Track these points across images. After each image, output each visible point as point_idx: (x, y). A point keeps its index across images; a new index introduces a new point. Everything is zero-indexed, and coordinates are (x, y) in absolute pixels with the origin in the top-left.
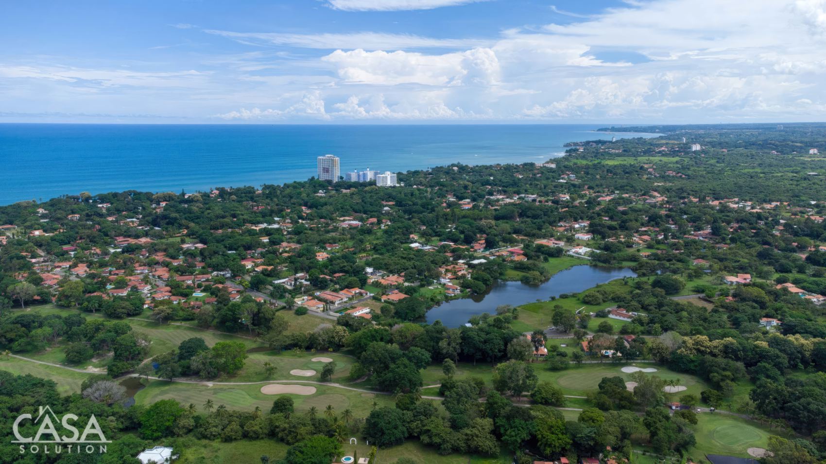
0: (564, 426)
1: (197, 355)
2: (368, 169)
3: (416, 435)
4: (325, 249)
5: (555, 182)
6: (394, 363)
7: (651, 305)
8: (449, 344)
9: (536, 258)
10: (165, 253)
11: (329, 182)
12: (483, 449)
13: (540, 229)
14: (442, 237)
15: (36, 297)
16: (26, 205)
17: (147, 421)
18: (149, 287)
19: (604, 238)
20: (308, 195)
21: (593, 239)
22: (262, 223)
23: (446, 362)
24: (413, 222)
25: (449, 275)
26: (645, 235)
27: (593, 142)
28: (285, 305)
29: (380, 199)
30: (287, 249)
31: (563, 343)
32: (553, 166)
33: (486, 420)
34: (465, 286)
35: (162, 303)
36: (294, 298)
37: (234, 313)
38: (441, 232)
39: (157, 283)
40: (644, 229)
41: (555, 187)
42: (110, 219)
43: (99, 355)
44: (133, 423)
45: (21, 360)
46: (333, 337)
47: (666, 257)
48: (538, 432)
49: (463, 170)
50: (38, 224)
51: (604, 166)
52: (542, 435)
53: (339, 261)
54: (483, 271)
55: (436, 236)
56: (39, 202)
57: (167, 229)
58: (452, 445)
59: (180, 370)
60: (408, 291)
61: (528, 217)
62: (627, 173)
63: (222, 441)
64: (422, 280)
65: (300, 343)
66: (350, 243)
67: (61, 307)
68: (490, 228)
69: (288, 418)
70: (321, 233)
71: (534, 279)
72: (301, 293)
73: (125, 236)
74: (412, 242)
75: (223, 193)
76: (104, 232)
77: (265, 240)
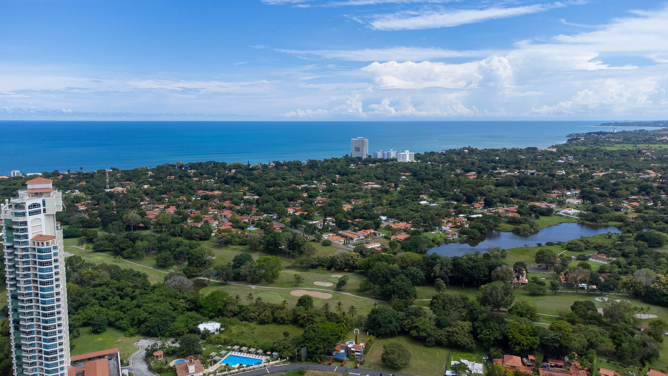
0: (532, 329)
1: (246, 264)
2: (392, 150)
3: (407, 330)
4: (351, 203)
5: (554, 161)
6: (394, 278)
7: (632, 253)
8: (441, 269)
9: (528, 215)
10: (230, 202)
11: (360, 159)
12: (461, 343)
13: (534, 193)
14: (447, 198)
15: (141, 225)
16: (140, 169)
17: (206, 304)
18: (217, 222)
19: (593, 203)
20: (342, 167)
21: (583, 203)
22: (303, 184)
23: (438, 281)
24: (424, 186)
25: (450, 224)
26: (634, 202)
27: (594, 133)
28: (315, 238)
29: (399, 170)
30: (321, 202)
31: (543, 277)
32: (554, 150)
33: (466, 323)
34: (463, 232)
35: (225, 231)
36: (322, 234)
37: (275, 240)
38: (446, 193)
39: (223, 220)
40: (633, 197)
41: (553, 165)
42: (195, 179)
43: (178, 264)
44: (196, 306)
45: (128, 263)
46: (349, 260)
47: (653, 219)
48: (510, 334)
49: (473, 152)
50: (147, 181)
51: (602, 151)
52: (513, 336)
53: (359, 210)
54: (481, 222)
55: (442, 197)
56: (149, 168)
57: (234, 186)
58: (436, 339)
59: (232, 275)
60: (413, 233)
61: (525, 185)
62: (624, 156)
63: (258, 324)
64: (426, 226)
65: (323, 264)
66: (370, 200)
67: (157, 232)
68: (490, 192)
69: (308, 310)
70: (348, 191)
71: (524, 230)
72: (328, 231)
73: (204, 190)
74: (421, 200)
75: (278, 165)
76: (190, 186)
77: (305, 195)
